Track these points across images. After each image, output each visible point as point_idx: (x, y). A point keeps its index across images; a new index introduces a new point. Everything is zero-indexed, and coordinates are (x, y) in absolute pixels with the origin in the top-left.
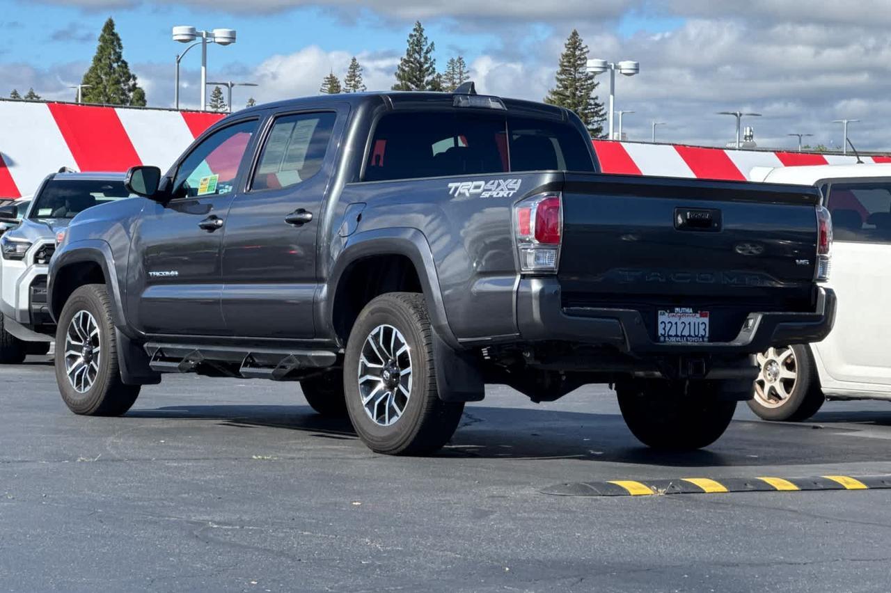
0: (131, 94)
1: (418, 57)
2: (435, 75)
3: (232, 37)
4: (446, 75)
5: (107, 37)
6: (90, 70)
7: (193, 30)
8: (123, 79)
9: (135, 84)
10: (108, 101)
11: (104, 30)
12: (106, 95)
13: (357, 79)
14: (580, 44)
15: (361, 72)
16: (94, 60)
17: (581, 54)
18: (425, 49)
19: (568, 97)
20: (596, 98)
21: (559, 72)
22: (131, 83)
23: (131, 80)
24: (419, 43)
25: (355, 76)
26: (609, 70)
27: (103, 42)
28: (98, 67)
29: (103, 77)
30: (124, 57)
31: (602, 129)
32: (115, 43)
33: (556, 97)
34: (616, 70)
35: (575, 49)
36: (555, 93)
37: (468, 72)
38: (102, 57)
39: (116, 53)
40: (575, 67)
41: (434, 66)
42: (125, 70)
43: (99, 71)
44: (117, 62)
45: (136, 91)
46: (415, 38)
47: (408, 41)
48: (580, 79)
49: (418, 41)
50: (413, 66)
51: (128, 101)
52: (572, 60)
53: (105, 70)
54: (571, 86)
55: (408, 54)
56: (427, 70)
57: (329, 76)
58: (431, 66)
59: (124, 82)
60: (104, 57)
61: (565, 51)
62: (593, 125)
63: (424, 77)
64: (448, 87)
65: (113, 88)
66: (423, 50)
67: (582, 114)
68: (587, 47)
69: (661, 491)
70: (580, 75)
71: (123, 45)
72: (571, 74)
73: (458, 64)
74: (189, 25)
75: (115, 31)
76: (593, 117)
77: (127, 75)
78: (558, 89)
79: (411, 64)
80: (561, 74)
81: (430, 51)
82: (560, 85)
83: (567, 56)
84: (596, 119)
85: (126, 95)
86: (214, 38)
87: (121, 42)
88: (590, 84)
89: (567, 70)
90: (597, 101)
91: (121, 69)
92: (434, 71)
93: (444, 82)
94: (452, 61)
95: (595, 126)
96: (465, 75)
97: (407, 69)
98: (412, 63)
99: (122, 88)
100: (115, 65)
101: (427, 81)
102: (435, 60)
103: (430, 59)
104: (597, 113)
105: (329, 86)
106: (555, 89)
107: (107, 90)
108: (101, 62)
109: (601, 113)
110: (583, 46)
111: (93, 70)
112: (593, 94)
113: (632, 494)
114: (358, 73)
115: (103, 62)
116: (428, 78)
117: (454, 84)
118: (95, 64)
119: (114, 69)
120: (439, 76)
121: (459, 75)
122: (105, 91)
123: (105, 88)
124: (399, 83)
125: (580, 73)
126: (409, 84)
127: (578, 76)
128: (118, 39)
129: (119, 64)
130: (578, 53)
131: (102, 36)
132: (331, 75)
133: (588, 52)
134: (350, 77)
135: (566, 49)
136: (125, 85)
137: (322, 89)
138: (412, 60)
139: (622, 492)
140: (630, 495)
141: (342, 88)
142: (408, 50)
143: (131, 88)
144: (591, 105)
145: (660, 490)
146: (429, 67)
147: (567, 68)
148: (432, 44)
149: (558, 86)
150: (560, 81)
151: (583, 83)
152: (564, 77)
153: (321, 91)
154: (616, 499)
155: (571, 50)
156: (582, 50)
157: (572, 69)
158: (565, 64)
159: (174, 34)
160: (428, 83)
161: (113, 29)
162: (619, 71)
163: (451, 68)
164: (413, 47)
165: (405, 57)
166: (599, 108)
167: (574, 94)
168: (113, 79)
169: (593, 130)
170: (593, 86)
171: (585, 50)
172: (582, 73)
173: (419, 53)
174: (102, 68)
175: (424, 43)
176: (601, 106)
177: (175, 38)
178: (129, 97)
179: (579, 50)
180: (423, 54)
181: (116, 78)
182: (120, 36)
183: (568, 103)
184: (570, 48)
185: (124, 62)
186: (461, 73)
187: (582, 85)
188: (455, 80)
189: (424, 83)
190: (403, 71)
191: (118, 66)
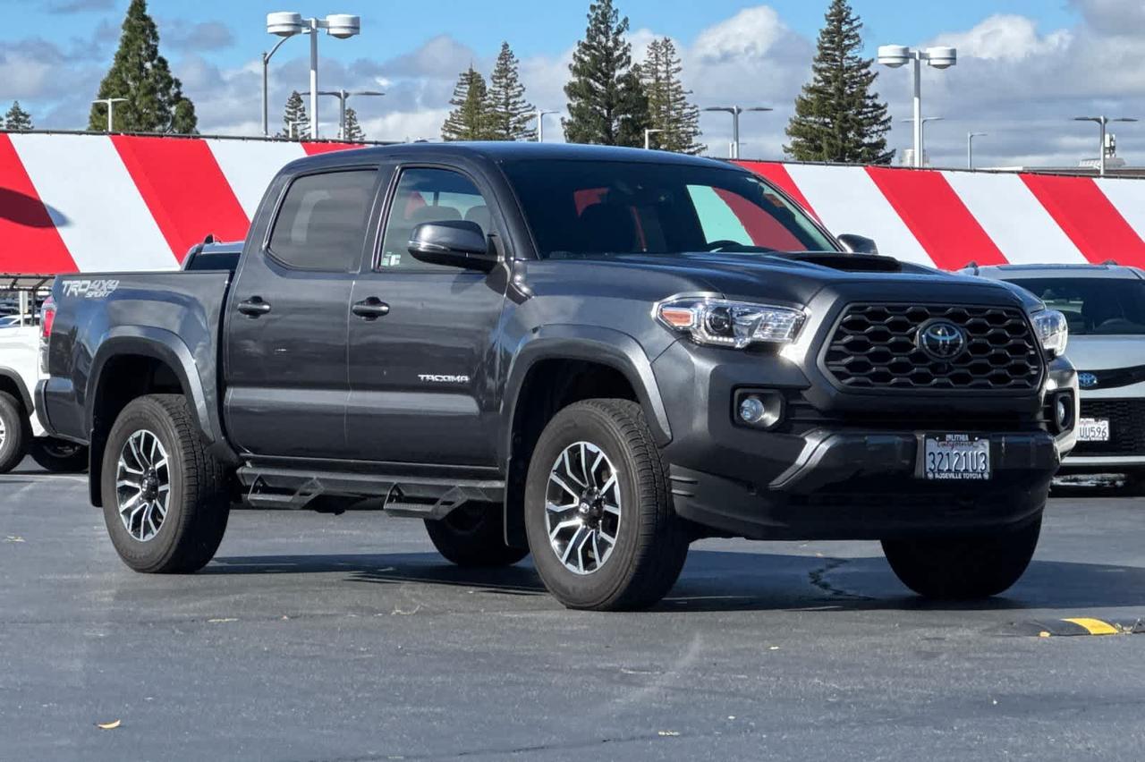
0: (173, 109)
1: (604, 40)
2: (632, 66)
3: (355, 27)
4: (645, 66)
5: (135, 22)
6: (111, 73)
7: (296, 17)
8: (161, 85)
9: (178, 94)
10: (139, 120)
11: (131, 13)
12: (136, 110)
13: (510, 75)
14: (848, 14)
15: (515, 65)
16: (116, 59)
17: (852, 30)
18: (615, 27)
19: (832, 95)
20: (875, 96)
21: (817, 58)
22: (173, 91)
23: (173, 87)
24: (605, 19)
25: (507, 70)
26: (912, 61)
27: (130, 31)
28: (123, 69)
29: (131, 83)
30: (162, 52)
31: (884, 144)
32: (148, 32)
33: (814, 96)
34: (922, 61)
35: (841, 21)
36: (811, 90)
37: (679, 61)
38: (128, 52)
39: (149, 46)
40: (843, 49)
41: (628, 54)
42: (163, 73)
43: (124, 75)
44: (152, 60)
45: (180, 103)
46: (600, 12)
47: (588, 16)
48: (849, 68)
49: (604, 15)
50: (597, 54)
51: (168, 119)
52: (836, 39)
53: (133, 73)
54: (836, 77)
55: (588, 36)
56: (620, 58)
57: (467, 72)
58: (624, 53)
59: (161, 90)
60: (131, 53)
61: (825, 26)
62: (872, 137)
63: (614, 70)
64: (649, 84)
65: (145, 100)
66: (611, 29)
67: (854, 120)
68: (858, 18)
69: (1128, 630)
70: (848, 61)
71: (159, 34)
72: (836, 61)
73: (664, 50)
74: (289, 11)
75: (147, 13)
76: (871, 125)
77: (166, 81)
78: (816, 84)
79: (593, 51)
80: (820, 60)
81: (623, 30)
82: (819, 78)
83: (828, 32)
84: (875, 128)
85: (165, 111)
86: (328, 28)
87: (157, 30)
88: (866, 75)
89: (829, 54)
90: (877, 101)
91: (157, 72)
92: (628, 62)
93: (645, 77)
94: (655, 44)
95: (875, 139)
96: (674, 66)
97: (587, 58)
98: (595, 48)
99: (160, 101)
100: (148, 65)
101: (619, 76)
102: (629, 45)
103: (624, 43)
104: (876, 120)
105: (468, 87)
106: (812, 83)
107: (137, 103)
108: (127, 61)
109: (882, 119)
110: (852, 16)
111: (115, 73)
112: (870, 91)
113: (1092, 633)
114: (512, 67)
115: (130, 60)
116: (621, 72)
117: (658, 79)
118: (117, 63)
119: (147, 70)
120: (637, 68)
121: (665, 66)
122: (133, 104)
123: (133, 99)
124: (575, 80)
125: (848, 58)
126: (592, 81)
127: (846, 63)
128: (153, 26)
129: (155, 62)
130: (845, 28)
131: (128, 21)
132: (471, 70)
133: (860, 25)
134: (500, 71)
135: (827, 23)
136: (163, 95)
137: (456, 91)
138: (595, 44)
139: (1081, 631)
140: (1090, 634)
141: (487, 90)
142: (588, 30)
143: (173, 99)
144: (867, 106)
145: (1125, 628)
146: (621, 56)
147: (829, 52)
148: (626, 20)
149: (815, 80)
150: (819, 71)
151: (855, 74)
152: (824, 65)
153: (455, 94)
154: (1076, 638)
155: (835, 23)
156: (851, 23)
157: (837, 53)
158: (826, 45)
159: (268, 24)
160: (620, 80)
161: (144, 10)
162: (927, 61)
163: (653, 55)
164: (595, 25)
165: (585, 40)
166: (880, 111)
167: (841, 91)
168: (145, 87)
169: (869, 145)
170: (870, 79)
171: (855, 24)
172: (852, 58)
173: (606, 34)
174: (128, 70)
175: (614, 19)
176: (882, 108)
177: (271, 30)
178: (170, 112)
179: (847, 23)
180: (611, 37)
181: (149, 84)
182: (155, 21)
183: (831, 104)
184: (833, 21)
185: (162, 61)
186: (668, 63)
187: (853, 77)
188: (659, 74)
189: (615, 80)
190: (581, 60)
191: (154, 66)
